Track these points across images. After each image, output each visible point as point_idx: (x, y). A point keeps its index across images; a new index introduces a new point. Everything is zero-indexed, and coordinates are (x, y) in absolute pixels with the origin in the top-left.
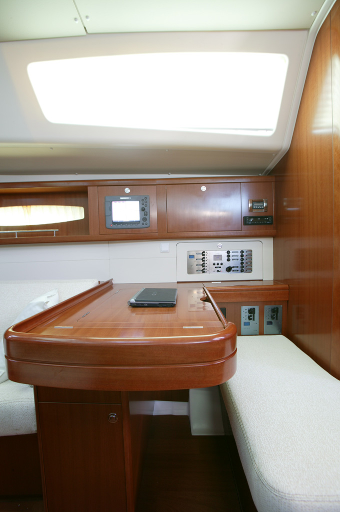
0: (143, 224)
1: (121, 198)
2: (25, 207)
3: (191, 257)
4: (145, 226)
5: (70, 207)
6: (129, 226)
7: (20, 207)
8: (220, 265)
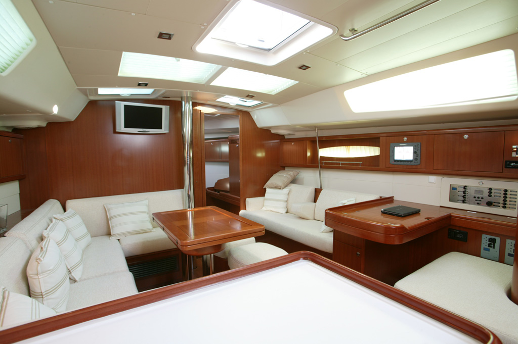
0: (415, 162)
1: (400, 145)
2: (347, 147)
3: (454, 189)
4: (416, 164)
5: (372, 147)
6: (405, 163)
7: (344, 147)
8: (480, 199)
